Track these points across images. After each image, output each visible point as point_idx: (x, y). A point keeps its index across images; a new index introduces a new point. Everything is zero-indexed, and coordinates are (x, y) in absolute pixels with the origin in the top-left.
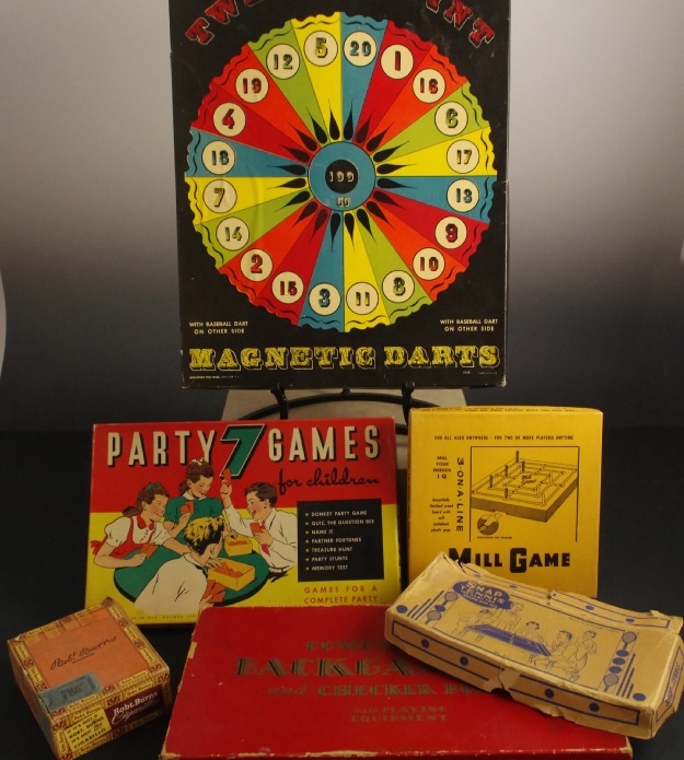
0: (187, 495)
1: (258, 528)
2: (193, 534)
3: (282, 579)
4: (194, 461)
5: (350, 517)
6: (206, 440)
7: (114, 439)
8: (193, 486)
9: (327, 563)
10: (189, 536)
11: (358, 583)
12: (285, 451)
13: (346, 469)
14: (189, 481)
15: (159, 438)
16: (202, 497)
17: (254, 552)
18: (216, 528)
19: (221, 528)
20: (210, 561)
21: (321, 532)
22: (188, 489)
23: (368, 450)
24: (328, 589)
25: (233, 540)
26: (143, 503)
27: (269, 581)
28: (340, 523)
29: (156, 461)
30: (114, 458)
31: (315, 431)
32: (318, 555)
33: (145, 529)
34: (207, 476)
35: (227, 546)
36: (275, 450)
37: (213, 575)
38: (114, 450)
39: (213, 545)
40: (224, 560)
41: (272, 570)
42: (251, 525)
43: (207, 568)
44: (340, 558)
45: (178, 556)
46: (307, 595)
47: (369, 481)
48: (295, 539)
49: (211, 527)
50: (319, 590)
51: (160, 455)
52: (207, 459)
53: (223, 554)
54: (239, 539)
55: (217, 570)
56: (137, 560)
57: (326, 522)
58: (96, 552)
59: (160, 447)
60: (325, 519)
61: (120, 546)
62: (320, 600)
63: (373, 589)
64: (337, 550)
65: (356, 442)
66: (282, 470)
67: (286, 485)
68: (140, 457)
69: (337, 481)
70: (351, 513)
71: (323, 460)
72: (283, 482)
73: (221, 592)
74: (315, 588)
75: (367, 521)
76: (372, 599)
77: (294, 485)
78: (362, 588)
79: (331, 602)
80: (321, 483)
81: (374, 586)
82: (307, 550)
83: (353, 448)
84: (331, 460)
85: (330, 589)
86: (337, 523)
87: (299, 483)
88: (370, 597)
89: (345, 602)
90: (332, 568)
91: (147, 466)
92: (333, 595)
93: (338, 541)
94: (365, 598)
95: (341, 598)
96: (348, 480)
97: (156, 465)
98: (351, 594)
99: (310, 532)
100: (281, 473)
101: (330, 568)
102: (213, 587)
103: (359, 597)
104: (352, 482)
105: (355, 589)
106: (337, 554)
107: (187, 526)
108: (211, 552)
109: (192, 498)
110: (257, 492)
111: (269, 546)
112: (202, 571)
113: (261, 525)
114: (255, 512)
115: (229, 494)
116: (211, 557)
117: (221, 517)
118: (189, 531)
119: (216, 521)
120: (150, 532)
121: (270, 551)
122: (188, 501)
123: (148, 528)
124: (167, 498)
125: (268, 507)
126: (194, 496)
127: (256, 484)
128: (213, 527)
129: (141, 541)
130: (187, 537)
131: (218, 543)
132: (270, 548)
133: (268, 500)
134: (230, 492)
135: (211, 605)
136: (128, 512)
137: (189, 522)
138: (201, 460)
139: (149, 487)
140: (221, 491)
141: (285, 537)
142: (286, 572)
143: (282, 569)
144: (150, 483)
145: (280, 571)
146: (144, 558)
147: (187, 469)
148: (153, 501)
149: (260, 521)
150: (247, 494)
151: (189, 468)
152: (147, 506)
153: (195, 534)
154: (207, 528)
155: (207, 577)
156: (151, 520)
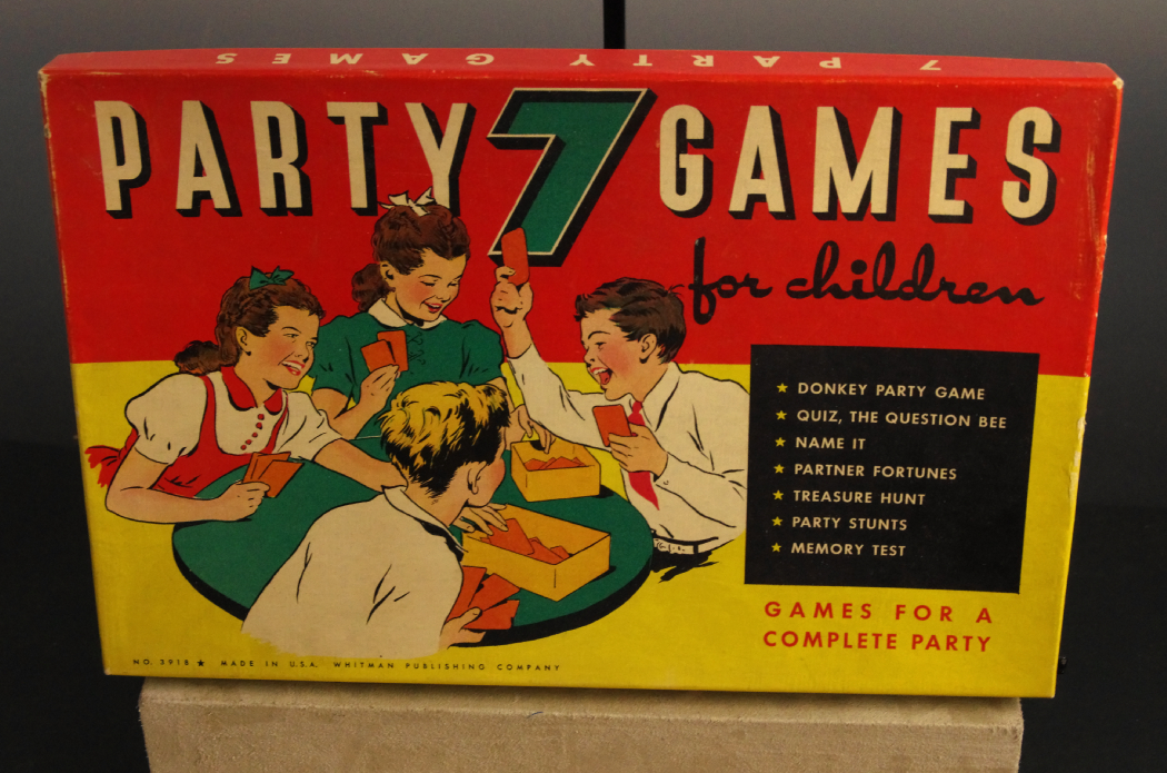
0: (382, 312)
1: (619, 423)
2: (408, 431)
3: (695, 571)
4: (400, 200)
5: (928, 404)
6: (439, 135)
7: (116, 123)
8: (398, 281)
9: (843, 535)
10: (396, 437)
11: (935, 598)
12: (717, 180)
13: (927, 251)
14: (386, 268)
15: (273, 123)
16: (433, 321)
17: (605, 492)
18: (481, 415)
19: (500, 417)
20: (467, 513)
21: (828, 443)
22: (383, 291)
23: (1011, 189)
24: (837, 610)
25: (540, 456)
26: (240, 332)
27: (654, 577)
28: (892, 419)
29: (268, 199)
30: (125, 186)
31: (826, 117)
32: (810, 510)
33: (254, 412)
34: (443, 252)
35: (519, 474)
36: (681, 175)
37: (479, 553)
38: (121, 160)
39: (474, 467)
40: (511, 511)
41: (664, 547)
42: (597, 410)
43: (460, 532)
44: (883, 524)
45: (363, 494)
46: (771, 624)
48: (740, 460)
49: (465, 412)
50: (809, 609)
51: (279, 179)
52: (442, 195)
53: (507, 493)
54: (557, 451)
55: (489, 540)
56: (239, 502)
57: (844, 415)
58: (107, 479)
59: (276, 152)
60: (843, 404)
61: (180, 459)
62: (812, 639)
63: (980, 618)
64: (876, 498)
65: (971, 161)
66: (702, 241)
67: (715, 292)
68: (214, 183)
69: (893, 286)
70: (929, 393)
71: (849, 216)
72: (707, 281)
73: (505, 601)
74: (798, 605)
75: (983, 422)
76: (976, 644)
77: (745, 291)
78: (946, 614)
79: (846, 646)
80: (837, 292)
81: (985, 610)
82: (778, 495)
83: (959, 181)
84: (878, 216)
85: (845, 611)
86: (881, 418)
87: (760, 286)
88: (968, 639)
89: (889, 647)
90: (854, 550)
91: (239, 214)
92: (855, 626)
93: (880, 474)
94: (951, 642)
95: (877, 636)
96: (930, 288)
97: (268, 211)
98: (906, 627)
99: (790, 442)
100: (699, 252)
101: (848, 549)
102: (481, 586)
103: (933, 637)
104: (944, 295)
105: (923, 613)
106: (875, 510)
107: (387, 408)
108: (470, 487)
109: (398, 322)
110: (616, 310)
111: (656, 478)
112: (443, 539)
113: (629, 412)
114: (609, 372)
115: (521, 314)
116: (470, 502)
117: (498, 382)
118: (395, 421)
119: (483, 396)
120: (271, 420)
121: (657, 491)
122: (388, 328)
123: (262, 410)
124: (315, 318)
125: (654, 360)
126: (406, 315)
127: (613, 284)
128: (472, 413)
129: (243, 448)
130: (391, 439)
131: (490, 460)
132: (659, 482)
133: (652, 339)
134: (527, 306)
135: (478, 637)
136: (193, 361)
137: (393, 396)
138: (423, 200)
139: (255, 282)
140: (495, 302)
141: (706, 452)
142: (709, 553)
143: (695, 544)
144: (254, 269)
145: (689, 550)
146: (259, 496)
147: (377, 228)
148: (271, 327)
149: (625, 402)
150: (583, 315)
151: (382, 224)
152: (252, 342)
153: (417, 432)
154: (453, 416)
155: (459, 556)
156: (271, 385)
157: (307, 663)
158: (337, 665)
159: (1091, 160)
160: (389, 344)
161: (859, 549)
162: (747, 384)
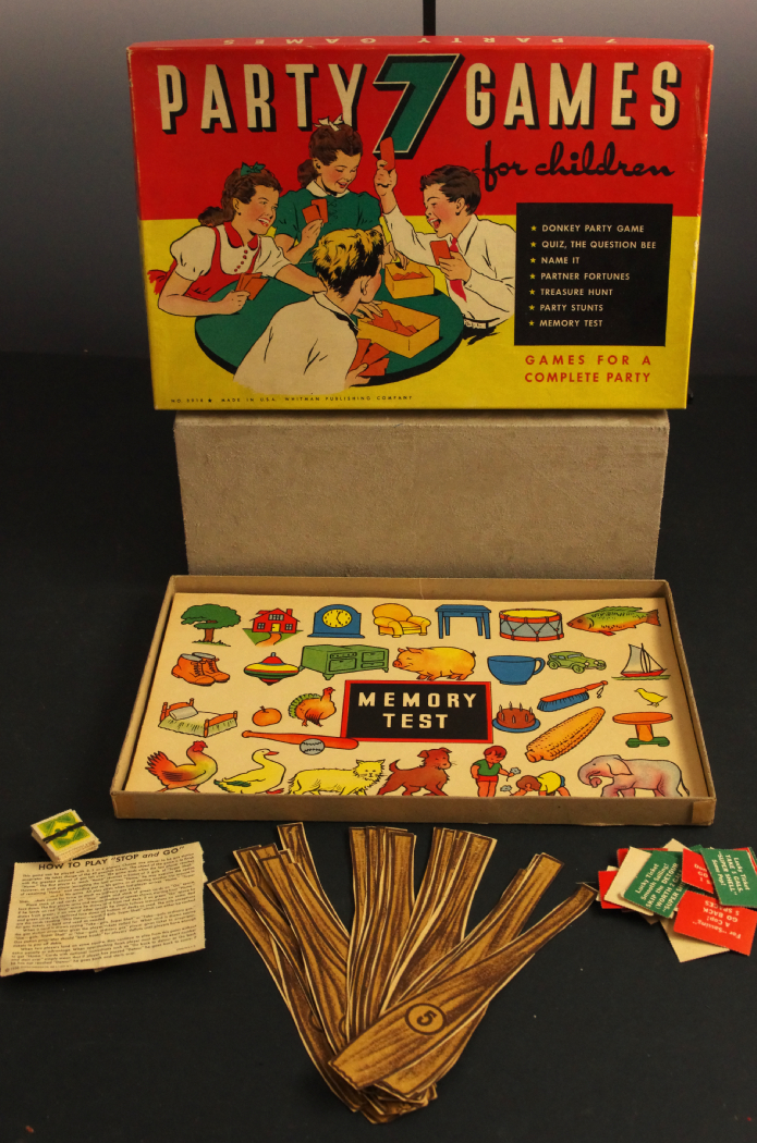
0: (314, 188)
1: (445, 251)
2: (328, 259)
4: (324, 122)
5: (614, 236)
6: (346, 84)
7: (169, 78)
8: (323, 170)
9: (568, 315)
10: (321, 262)
11: (619, 351)
12: (498, 107)
13: (611, 146)
14: (317, 162)
15: (256, 77)
16: (342, 192)
17: (437, 292)
18: (368, 248)
19: (379, 249)
20: (360, 307)
21: (559, 260)
22: (314, 176)
23: (655, 109)
24: (566, 360)
25: (401, 272)
26: (235, 201)
27: (464, 343)
28: (594, 245)
29: (252, 123)
30: (173, 115)
31: (556, 68)
32: (551, 300)
33: (242, 249)
34: (348, 152)
35: (389, 283)
36: (478, 104)
37: (367, 331)
38: (171, 100)
39: (364, 279)
40: (385, 305)
41: (469, 324)
42: (432, 243)
43: (356, 318)
44: (590, 308)
45: (302, 297)
46: (529, 369)
47: (653, 171)
48: (511, 271)
49: (359, 246)
50: (550, 359)
51: (258, 111)
52: (348, 118)
53: (383, 294)
54: (411, 268)
55: (372, 323)
56: (232, 303)
57: (567, 243)
58: (159, 290)
59: (257, 95)
60: (567, 237)
61: (200, 278)
62: (552, 377)
63: (644, 362)
64: (586, 292)
65: (634, 94)
66: (490, 143)
67: (497, 172)
68: (222, 113)
69: (593, 168)
70: (614, 229)
71: (568, 127)
72: (492, 167)
73: (381, 359)
74: (544, 357)
75: (643, 245)
76: (642, 378)
77: (512, 172)
78: (625, 360)
79: (571, 380)
80: (563, 171)
81: (647, 358)
82: (532, 292)
83: (628, 105)
84: (585, 127)
85: (570, 360)
86: (588, 245)
87: (521, 169)
88: (638, 374)
89: (595, 381)
90: (574, 324)
91: (236, 131)
92: (575, 369)
93: (588, 278)
94: (629, 377)
95: (588, 374)
96: (614, 167)
97: (252, 129)
98: (605, 368)
99: (538, 261)
100: (488, 149)
101: (571, 323)
102: (368, 350)
103: (619, 374)
104: (620, 171)
105: (612, 360)
106: (586, 299)
107: (316, 245)
108: (362, 291)
109: (323, 194)
110: (442, 184)
111: (465, 283)
112: (347, 323)
113: (450, 244)
114: (439, 221)
115: (391, 188)
116: (363, 300)
117: (378, 228)
118: (321, 253)
119: (369, 237)
120: (251, 254)
121: (466, 291)
122: (317, 198)
123: (246, 247)
124: (277, 192)
125: (464, 213)
126: (327, 190)
127: (441, 169)
128: (363, 246)
129: (236, 270)
130: (318, 263)
131: (373, 275)
132: (467, 286)
133: (462, 200)
134: (394, 184)
135: (366, 381)
136: (209, 219)
137: (319, 238)
138: (337, 122)
139: (243, 172)
140: (377, 181)
141: (492, 267)
142: (494, 327)
143: (487, 322)
144: (244, 164)
145: (483, 326)
146: (244, 299)
147: (312, 138)
148: (252, 198)
149: (448, 239)
150: (425, 188)
151: (315, 137)
152: (241, 207)
153: (333, 259)
154: (353, 249)
155: (356, 332)
156: (252, 233)
157: (270, 399)
158: (287, 399)
159: (697, 91)
160: (318, 207)
161: (577, 322)
162: (514, 227)
